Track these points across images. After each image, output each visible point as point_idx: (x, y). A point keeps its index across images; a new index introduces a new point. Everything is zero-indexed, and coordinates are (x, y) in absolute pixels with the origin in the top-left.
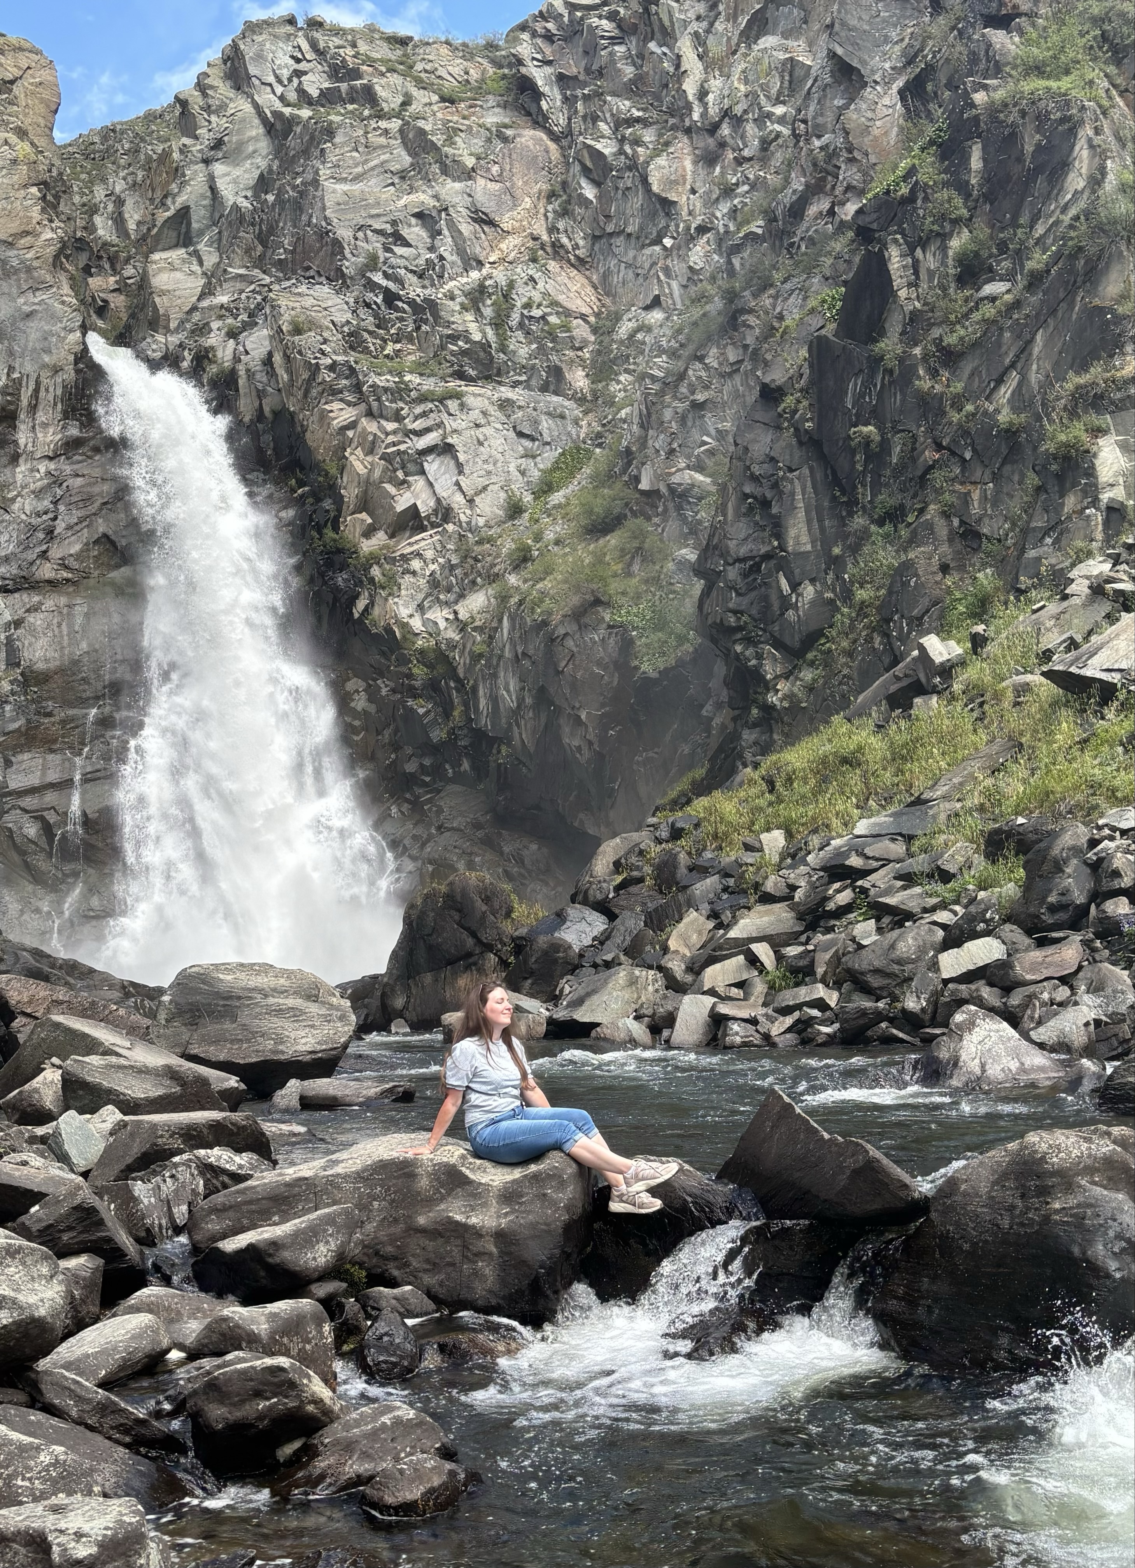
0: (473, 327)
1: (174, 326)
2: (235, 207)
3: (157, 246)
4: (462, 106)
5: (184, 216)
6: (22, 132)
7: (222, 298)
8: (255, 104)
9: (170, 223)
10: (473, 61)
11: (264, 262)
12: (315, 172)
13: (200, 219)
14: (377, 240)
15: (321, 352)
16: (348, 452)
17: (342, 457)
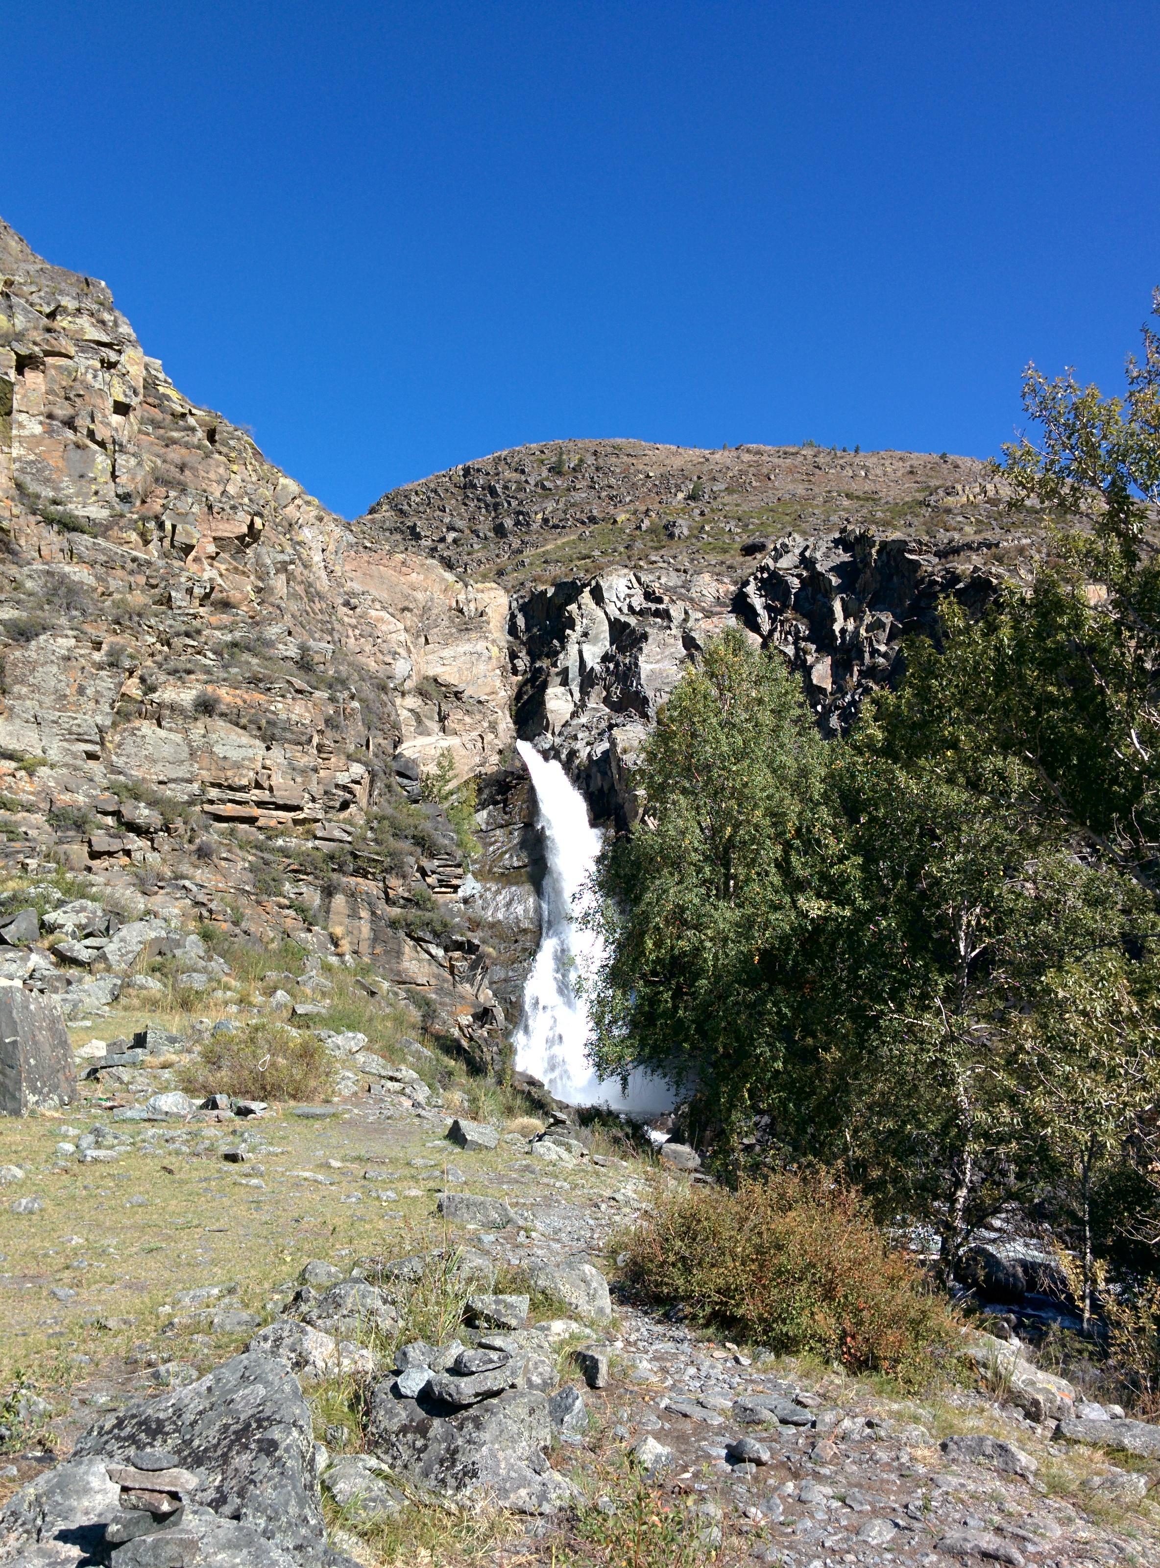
1: (557, 732)
2: (592, 669)
3: (550, 685)
4: (715, 619)
5: (565, 671)
6: (494, 641)
7: (583, 720)
8: (606, 613)
9: (557, 674)
10: (722, 583)
11: (606, 701)
12: (637, 658)
13: (574, 672)
14: (666, 697)
15: (636, 764)
16: (646, 818)
17: (643, 819)
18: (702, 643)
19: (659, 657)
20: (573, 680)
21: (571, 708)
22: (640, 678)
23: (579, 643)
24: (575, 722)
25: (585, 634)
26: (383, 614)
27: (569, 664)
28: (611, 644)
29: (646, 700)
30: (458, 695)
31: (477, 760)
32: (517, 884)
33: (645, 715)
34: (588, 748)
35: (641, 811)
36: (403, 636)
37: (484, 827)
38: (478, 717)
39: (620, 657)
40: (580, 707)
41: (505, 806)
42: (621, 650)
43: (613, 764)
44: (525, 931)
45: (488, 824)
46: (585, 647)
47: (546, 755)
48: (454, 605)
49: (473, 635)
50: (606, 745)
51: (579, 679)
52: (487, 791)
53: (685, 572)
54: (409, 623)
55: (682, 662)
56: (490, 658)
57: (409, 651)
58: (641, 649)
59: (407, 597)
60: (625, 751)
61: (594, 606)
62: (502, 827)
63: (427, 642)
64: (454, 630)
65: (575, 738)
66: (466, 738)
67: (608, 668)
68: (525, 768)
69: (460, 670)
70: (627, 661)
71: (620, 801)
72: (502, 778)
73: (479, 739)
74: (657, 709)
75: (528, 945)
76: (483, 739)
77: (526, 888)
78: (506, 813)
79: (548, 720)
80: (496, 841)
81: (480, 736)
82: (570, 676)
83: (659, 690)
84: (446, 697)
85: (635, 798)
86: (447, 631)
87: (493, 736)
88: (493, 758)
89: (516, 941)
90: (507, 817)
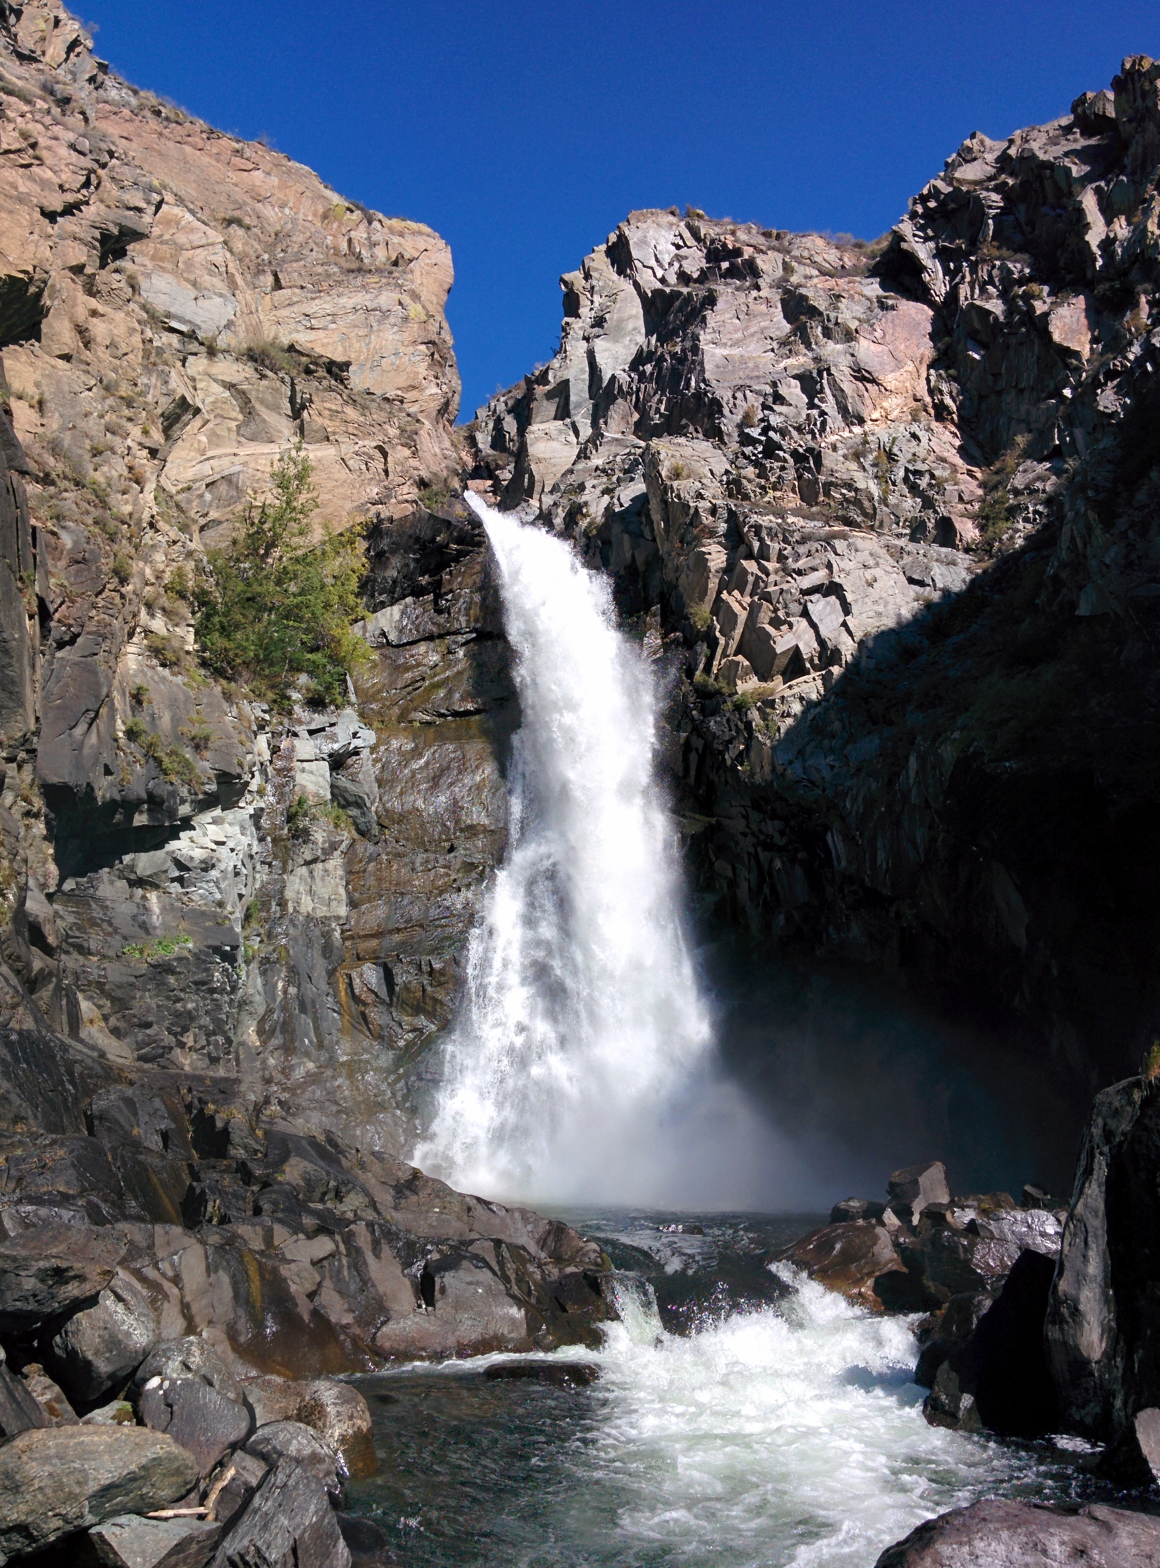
0: (857, 481)
1: (548, 489)
2: (613, 377)
3: (536, 418)
4: (842, 281)
5: (563, 390)
6: (414, 294)
7: (597, 460)
8: (637, 285)
9: (549, 396)
11: (639, 426)
12: (696, 338)
13: (579, 392)
14: (755, 401)
15: (700, 496)
16: (725, 595)
17: (718, 599)
18: (821, 304)
19: (739, 335)
20: (579, 405)
21: (574, 448)
22: (703, 371)
23: (587, 339)
24: (580, 466)
25: (599, 322)
26: (181, 214)
27: (569, 375)
28: (648, 333)
29: (716, 406)
30: (333, 371)
31: (374, 491)
32: (459, 739)
33: (715, 434)
34: (606, 498)
35: (713, 584)
36: (220, 256)
37: (393, 637)
38: (380, 418)
39: (664, 349)
40: (590, 445)
41: (438, 596)
42: (667, 336)
43: (655, 506)
44: (472, 830)
45: (401, 631)
46: (599, 345)
48: (344, 248)
49: (372, 279)
50: (639, 487)
51: (590, 404)
54: (237, 244)
55: (783, 343)
56: (406, 319)
57: (233, 286)
58: (704, 320)
59: (239, 206)
60: (676, 474)
61: (615, 276)
62: (430, 638)
63: (277, 284)
64: (334, 270)
65: (581, 489)
66: (347, 448)
67: (642, 373)
68: (476, 523)
69: (345, 337)
70: (678, 349)
71: (670, 576)
72: (426, 534)
73: (378, 454)
74: (738, 418)
75: (477, 858)
76: (385, 455)
77: (477, 747)
78: (439, 611)
79: (532, 476)
80: (419, 665)
81: (380, 448)
82: (573, 398)
83: (740, 388)
84: (308, 372)
85: (702, 560)
86: (320, 269)
87: (407, 452)
88: (405, 489)
89: (452, 849)
90: (442, 619)
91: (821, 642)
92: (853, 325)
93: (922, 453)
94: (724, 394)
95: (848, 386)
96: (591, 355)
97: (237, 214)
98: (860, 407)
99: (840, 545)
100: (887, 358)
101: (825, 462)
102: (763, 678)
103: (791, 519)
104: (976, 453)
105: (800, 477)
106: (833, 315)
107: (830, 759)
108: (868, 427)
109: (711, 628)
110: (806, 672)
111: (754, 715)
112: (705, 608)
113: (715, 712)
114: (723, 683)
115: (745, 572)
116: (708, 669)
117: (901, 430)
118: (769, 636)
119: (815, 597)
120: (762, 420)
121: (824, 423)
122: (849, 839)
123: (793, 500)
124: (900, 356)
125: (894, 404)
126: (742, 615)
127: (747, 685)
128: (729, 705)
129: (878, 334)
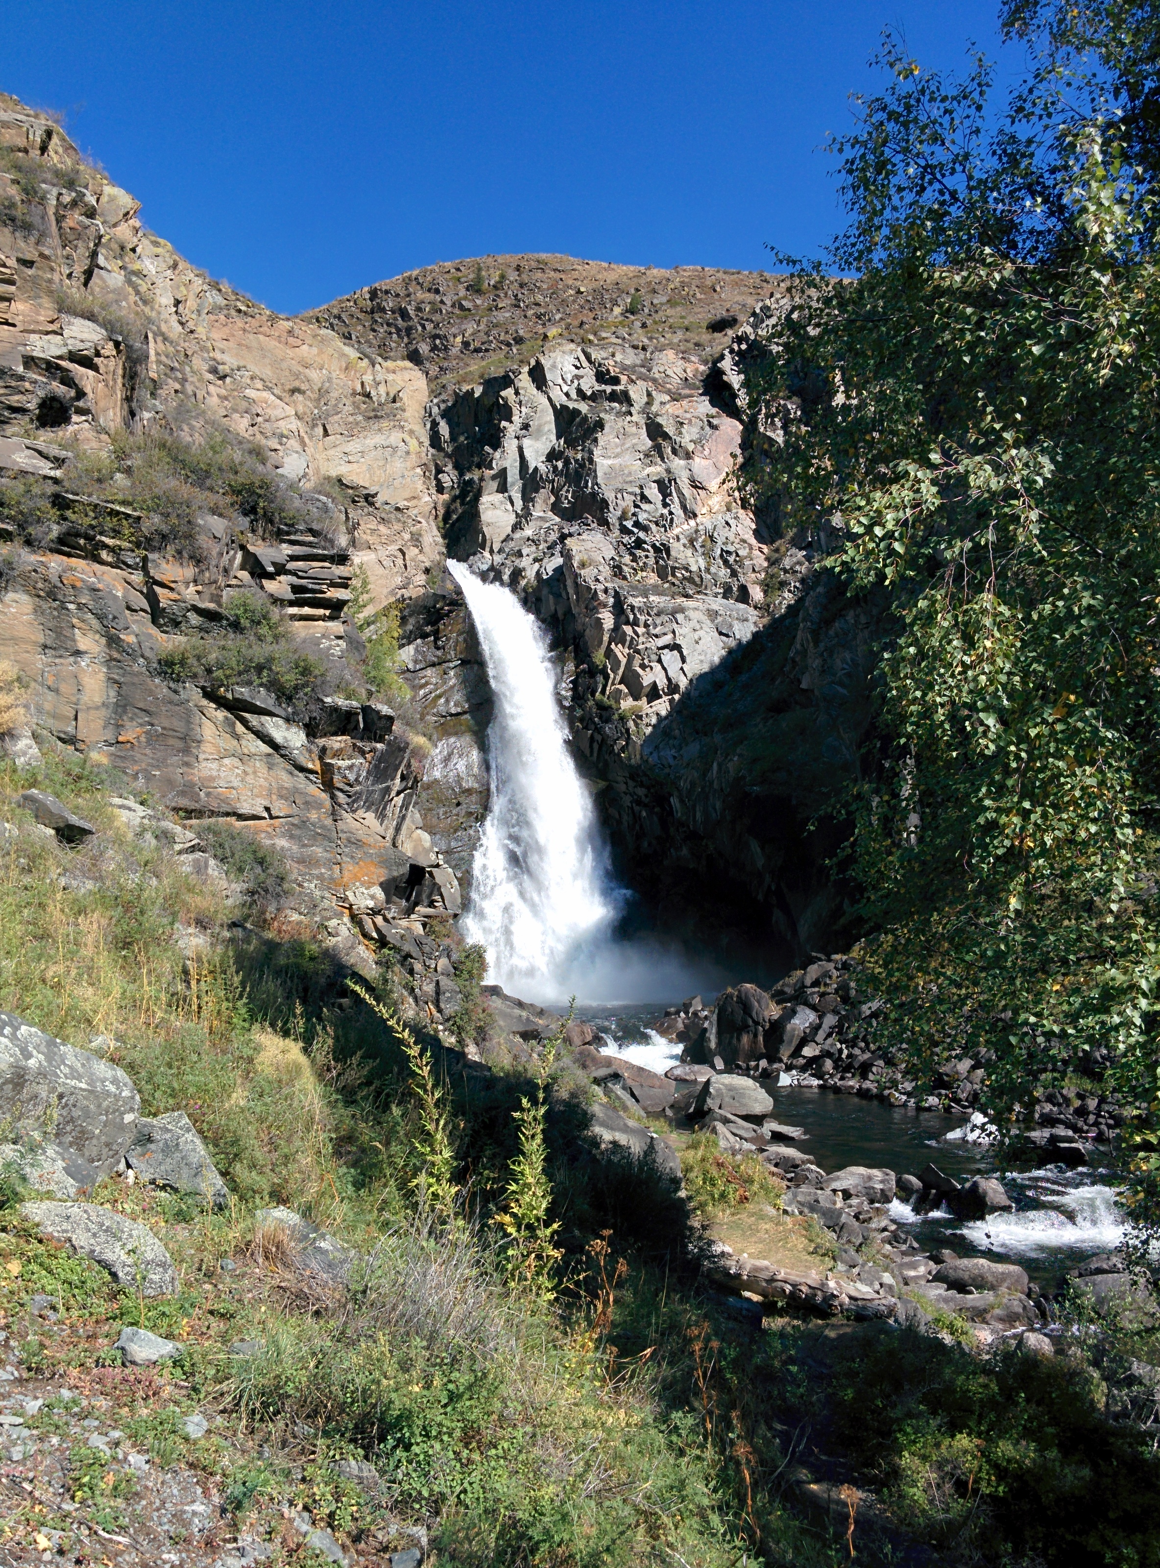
0: (691, 561)
1: (496, 548)
2: (536, 469)
3: (485, 492)
4: (684, 403)
5: (503, 473)
6: (411, 432)
7: (528, 532)
8: (550, 399)
9: (494, 478)
10: (689, 361)
11: (555, 508)
12: (591, 452)
13: (513, 475)
14: (629, 499)
15: (597, 580)
16: (613, 646)
17: (609, 648)
18: (670, 430)
19: (619, 450)
20: (513, 484)
21: (512, 519)
22: (596, 477)
23: (518, 438)
24: (517, 535)
25: (526, 427)
26: (266, 394)
27: (507, 464)
28: (558, 437)
29: (605, 503)
30: (369, 499)
31: (399, 580)
32: (456, 734)
33: (604, 522)
34: (537, 565)
35: (606, 638)
36: (294, 424)
37: (411, 666)
38: (397, 527)
39: (570, 453)
40: (523, 518)
41: (437, 639)
42: (571, 443)
43: (569, 583)
44: (469, 791)
45: (416, 662)
46: (526, 443)
47: (484, 577)
48: (359, 388)
49: (385, 423)
50: (558, 561)
51: (520, 483)
52: (412, 621)
53: (644, 349)
54: (301, 409)
55: (647, 456)
56: (408, 453)
57: (303, 444)
58: (596, 440)
59: (297, 376)
60: (583, 565)
61: (535, 391)
62: (433, 665)
63: (326, 433)
64: (360, 418)
65: (519, 554)
66: (383, 553)
67: (555, 468)
68: (459, 592)
69: (370, 468)
70: (579, 456)
71: (579, 628)
72: (430, 603)
73: (400, 555)
74: (619, 513)
75: (473, 808)
76: (404, 554)
77: (467, 739)
78: (438, 648)
79: (484, 536)
80: (427, 684)
81: (401, 550)
82: (509, 480)
83: (621, 491)
84: (354, 501)
85: (599, 623)
86: (351, 419)
87: (416, 551)
88: (418, 578)
89: (458, 804)
90: (439, 653)
91: (669, 679)
92: (691, 447)
93: (732, 538)
94: (609, 495)
95: (687, 491)
96: (520, 449)
97: (297, 384)
98: (694, 507)
99: (680, 617)
100: (712, 469)
101: (673, 553)
102: (636, 698)
103: (652, 598)
104: (765, 533)
105: (657, 563)
106: (678, 439)
107: (673, 752)
108: (698, 520)
109: (605, 667)
110: (660, 697)
111: (631, 724)
112: (602, 650)
113: (608, 720)
114: (612, 702)
115: (625, 634)
116: (603, 692)
117: (720, 520)
118: (639, 675)
119: (666, 651)
120: (634, 514)
121: (672, 520)
122: (682, 801)
123: (653, 578)
124: (719, 465)
125: (717, 501)
126: (624, 661)
127: (627, 704)
128: (616, 717)
129: (706, 452)
